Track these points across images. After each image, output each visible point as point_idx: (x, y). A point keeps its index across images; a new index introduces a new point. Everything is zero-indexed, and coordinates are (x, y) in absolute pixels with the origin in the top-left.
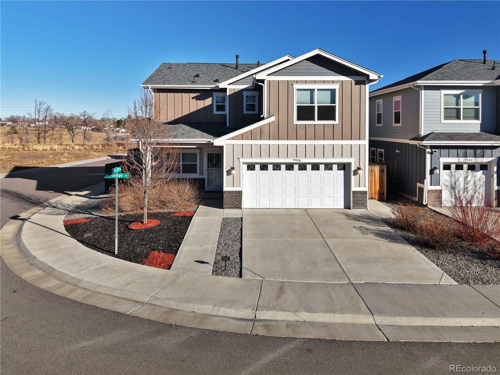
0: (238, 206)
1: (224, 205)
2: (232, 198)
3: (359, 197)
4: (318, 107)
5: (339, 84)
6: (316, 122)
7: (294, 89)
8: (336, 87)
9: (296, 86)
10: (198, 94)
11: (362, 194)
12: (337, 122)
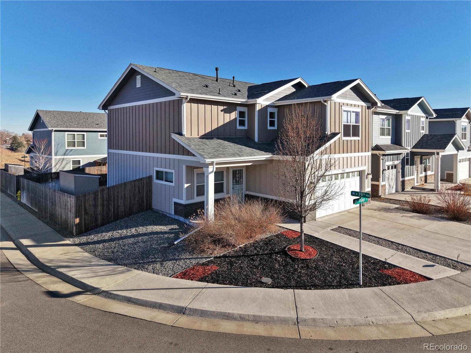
0: (314, 218)
1: (306, 219)
5: (361, 108)
6: (352, 138)
9: (344, 108)
10: (225, 107)
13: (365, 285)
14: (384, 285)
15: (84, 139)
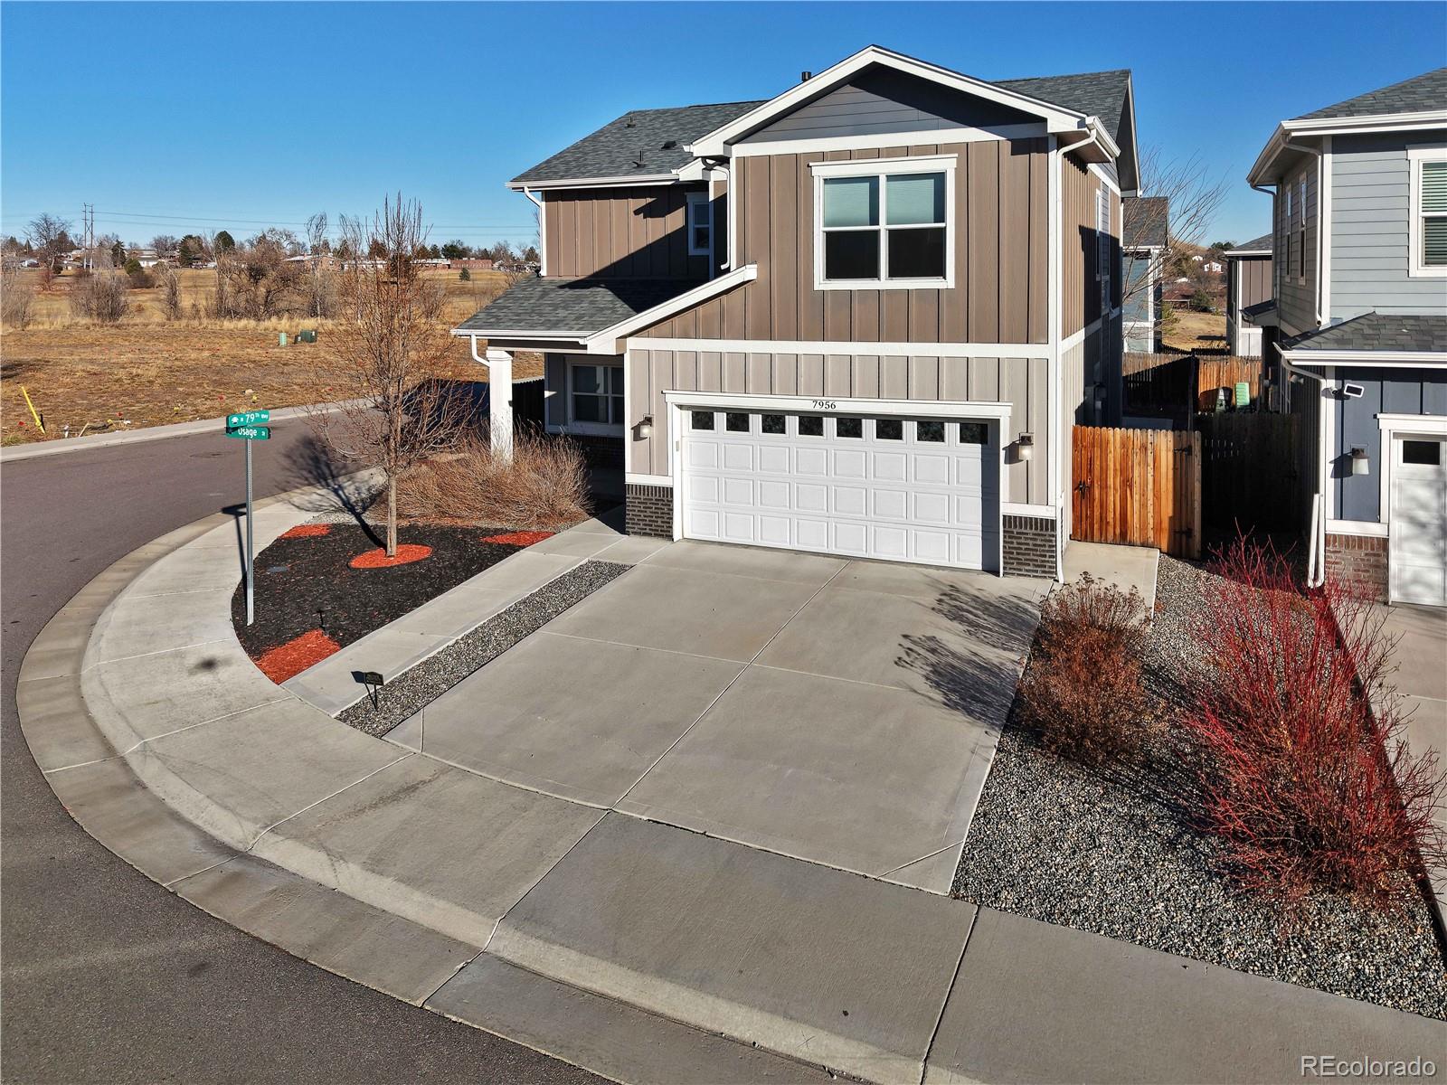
0: (663, 531)
1: (628, 523)
2: (648, 505)
3: (1026, 539)
4: (891, 232)
5: (956, 155)
6: (884, 283)
7: (816, 180)
8: (947, 164)
9: (821, 171)
10: (649, 200)
11: (1036, 529)
12: (949, 282)
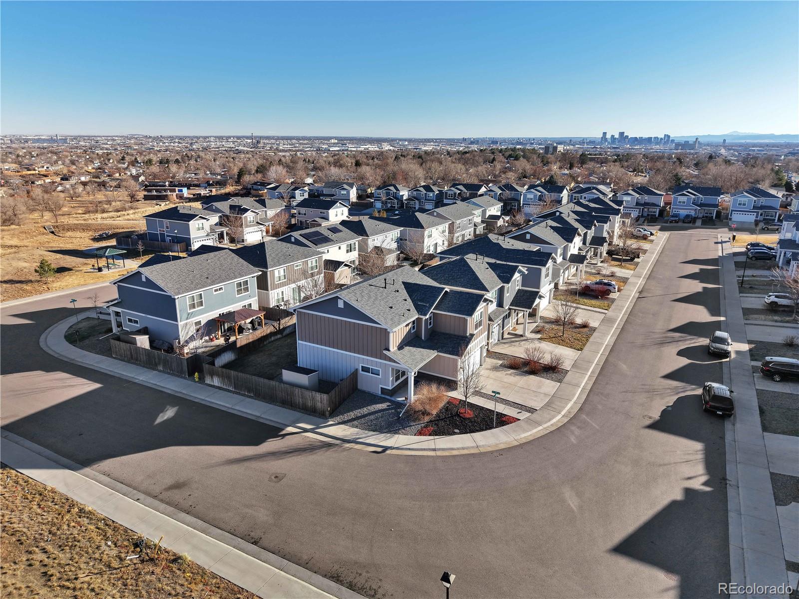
13: (496, 427)
14: (503, 426)
15: (201, 298)
